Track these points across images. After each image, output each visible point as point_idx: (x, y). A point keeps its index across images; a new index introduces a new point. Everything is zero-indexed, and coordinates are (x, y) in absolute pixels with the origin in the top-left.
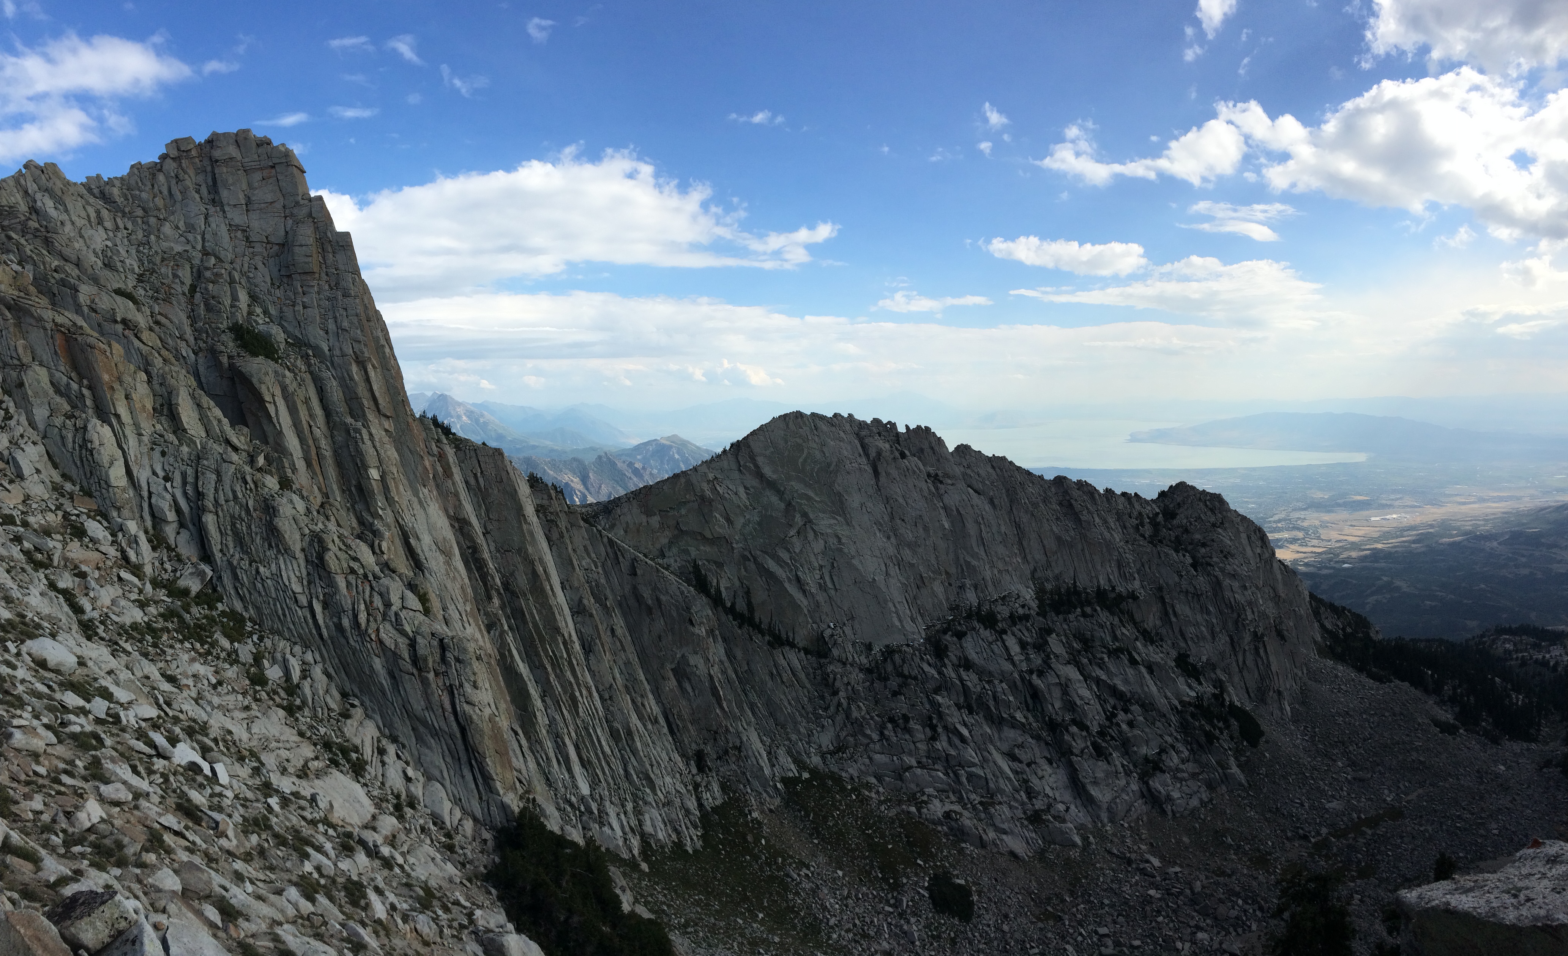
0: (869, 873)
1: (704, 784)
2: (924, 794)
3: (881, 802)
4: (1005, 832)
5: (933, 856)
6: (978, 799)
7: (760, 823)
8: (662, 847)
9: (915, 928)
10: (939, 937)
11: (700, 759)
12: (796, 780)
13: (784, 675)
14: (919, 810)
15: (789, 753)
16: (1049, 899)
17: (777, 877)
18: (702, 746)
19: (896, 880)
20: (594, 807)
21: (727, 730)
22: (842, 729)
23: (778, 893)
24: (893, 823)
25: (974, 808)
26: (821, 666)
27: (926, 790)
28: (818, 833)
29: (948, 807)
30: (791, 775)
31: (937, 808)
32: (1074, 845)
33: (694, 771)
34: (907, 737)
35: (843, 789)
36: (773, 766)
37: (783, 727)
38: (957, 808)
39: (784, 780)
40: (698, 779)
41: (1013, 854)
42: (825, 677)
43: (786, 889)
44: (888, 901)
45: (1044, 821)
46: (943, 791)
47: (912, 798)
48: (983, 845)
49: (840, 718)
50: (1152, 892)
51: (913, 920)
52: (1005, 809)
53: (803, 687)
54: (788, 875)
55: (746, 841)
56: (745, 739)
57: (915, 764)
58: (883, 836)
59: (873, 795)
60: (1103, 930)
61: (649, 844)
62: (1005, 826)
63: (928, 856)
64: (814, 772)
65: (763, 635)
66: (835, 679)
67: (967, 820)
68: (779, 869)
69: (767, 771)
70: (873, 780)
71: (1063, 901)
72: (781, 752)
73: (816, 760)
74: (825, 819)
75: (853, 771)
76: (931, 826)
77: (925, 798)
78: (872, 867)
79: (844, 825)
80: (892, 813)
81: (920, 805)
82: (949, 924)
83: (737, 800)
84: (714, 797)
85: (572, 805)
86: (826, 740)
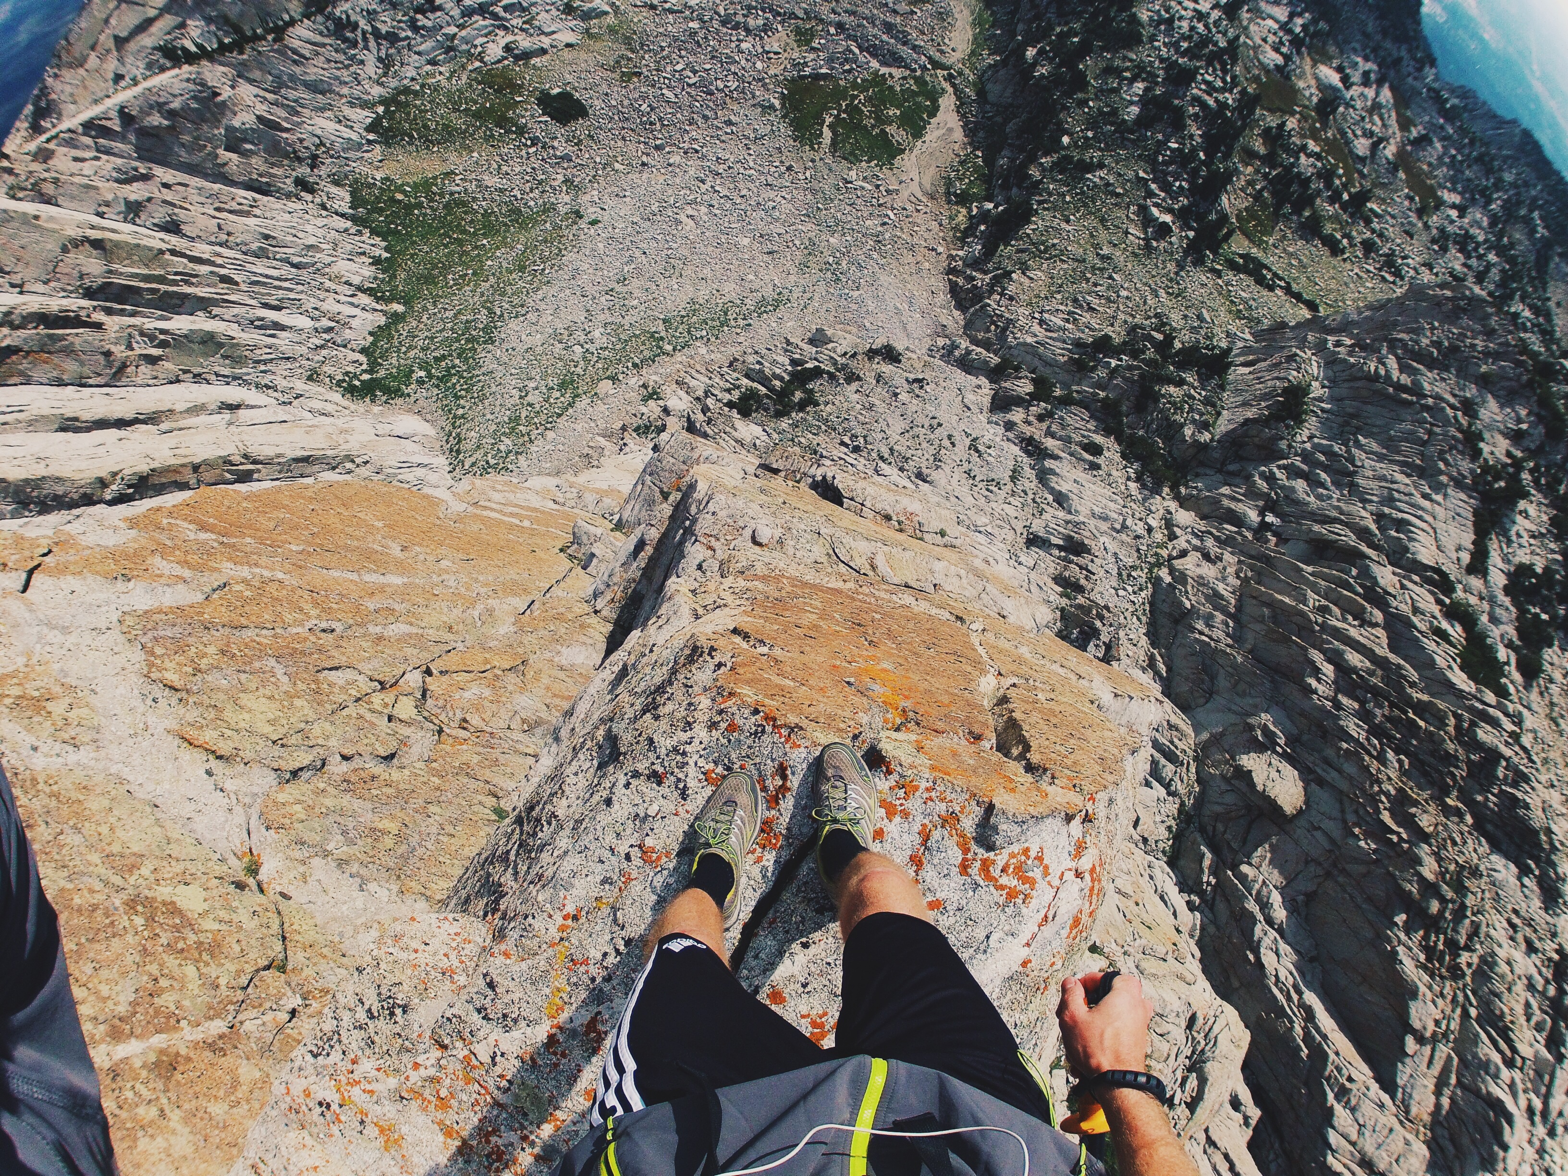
0: (492, 136)
1: (325, 199)
2: (476, 46)
3: (449, 79)
4: (554, 32)
5: (521, 86)
6: (520, 21)
7: (387, 179)
8: (375, 278)
9: (562, 147)
10: (580, 141)
11: (303, 184)
12: (378, 119)
13: (303, 52)
14: (482, 61)
15: (352, 105)
16: (618, 62)
17: (448, 203)
18: (294, 174)
19: (516, 125)
20: (325, 323)
21: (301, 141)
22: (379, 50)
23: (466, 213)
24: (471, 86)
25: (522, 30)
26: (328, 18)
27: (476, 42)
28: (431, 142)
29: (503, 43)
30: (370, 120)
31: (495, 51)
32: (606, 13)
33: (309, 197)
34: (439, 14)
35: (416, 93)
36: (351, 127)
37: (331, 91)
38: (510, 38)
39: (369, 129)
40: (318, 200)
41: (568, 45)
42: (338, 22)
43: (464, 204)
44: (525, 145)
45: (577, 8)
46: (490, 33)
47: (470, 56)
48: (544, 51)
49: (372, 44)
50: (691, 25)
51: (556, 144)
52: (543, 14)
53: (324, 45)
54: (452, 194)
55: (400, 201)
56: (319, 132)
57: (456, 30)
58: (476, 103)
59: (439, 78)
60: (679, 67)
61: (370, 289)
62: (553, 29)
63: (517, 89)
64: (383, 101)
65: (265, 39)
66: (348, 17)
67: (525, 43)
68: (442, 195)
69: (354, 136)
70: (429, 67)
71: (630, 59)
72: (348, 111)
73: (377, 91)
74: (426, 127)
75: (411, 72)
76: (500, 66)
77: (479, 49)
78: (491, 130)
79: (442, 117)
80: (464, 78)
81: (480, 57)
82: (580, 127)
83: (356, 181)
84: (342, 199)
85: (322, 347)
86: (371, 68)
